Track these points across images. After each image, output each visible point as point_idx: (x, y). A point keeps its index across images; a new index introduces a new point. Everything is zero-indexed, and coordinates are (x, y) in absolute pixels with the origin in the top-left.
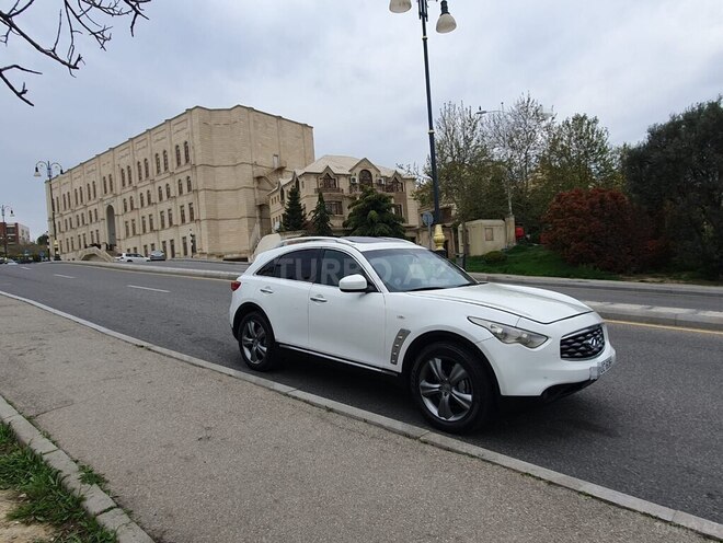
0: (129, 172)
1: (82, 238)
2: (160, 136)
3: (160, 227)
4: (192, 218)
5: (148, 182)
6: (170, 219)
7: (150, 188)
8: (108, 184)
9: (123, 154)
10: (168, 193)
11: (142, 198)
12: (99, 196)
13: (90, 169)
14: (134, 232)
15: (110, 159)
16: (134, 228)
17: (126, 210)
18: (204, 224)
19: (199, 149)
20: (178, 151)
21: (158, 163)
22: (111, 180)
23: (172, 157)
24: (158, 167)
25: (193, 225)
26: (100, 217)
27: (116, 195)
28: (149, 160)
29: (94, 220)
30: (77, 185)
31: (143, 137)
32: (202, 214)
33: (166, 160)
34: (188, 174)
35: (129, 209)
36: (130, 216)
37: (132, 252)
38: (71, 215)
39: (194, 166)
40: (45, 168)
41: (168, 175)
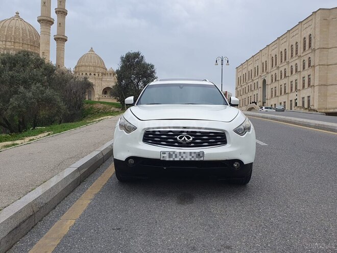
0: (276, 58)
1: (249, 98)
2: (295, 33)
3: (290, 91)
4: (309, 84)
5: (285, 63)
6: (296, 86)
7: (286, 67)
8: (265, 66)
9: (273, 48)
10: (296, 69)
11: (281, 73)
12: (259, 74)
13: (256, 59)
14: (275, 95)
15: (267, 52)
16: (275, 93)
17: (272, 81)
18: (316, 88)
19: (318, 38)
20: (305, 42)
21: (292, 51)
22: (266, 64)
23: (301, 46)
24: (292, 53)
25: (310, 89)
26: (259, 86)
27: (268, 73)
28: (287, 49)
29: (256, 88)
30: (250, 68)
31: (286, 35)
32: (316, 81)
33: (297, 48)
34: (309, 55)
35: (274, 81)
36: (273, 85)
37: (273, 107)
38: (245, 86)
39: (314, 50)
40: (220, 60)
41: (297, 57)
